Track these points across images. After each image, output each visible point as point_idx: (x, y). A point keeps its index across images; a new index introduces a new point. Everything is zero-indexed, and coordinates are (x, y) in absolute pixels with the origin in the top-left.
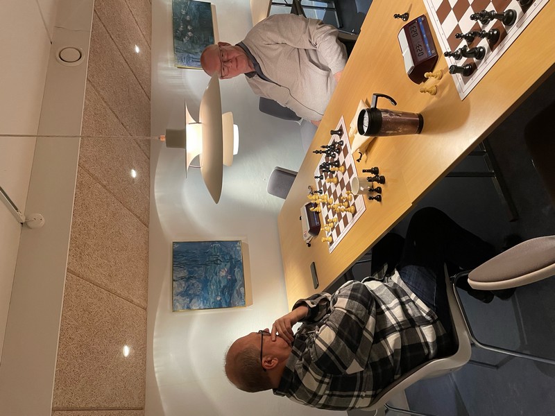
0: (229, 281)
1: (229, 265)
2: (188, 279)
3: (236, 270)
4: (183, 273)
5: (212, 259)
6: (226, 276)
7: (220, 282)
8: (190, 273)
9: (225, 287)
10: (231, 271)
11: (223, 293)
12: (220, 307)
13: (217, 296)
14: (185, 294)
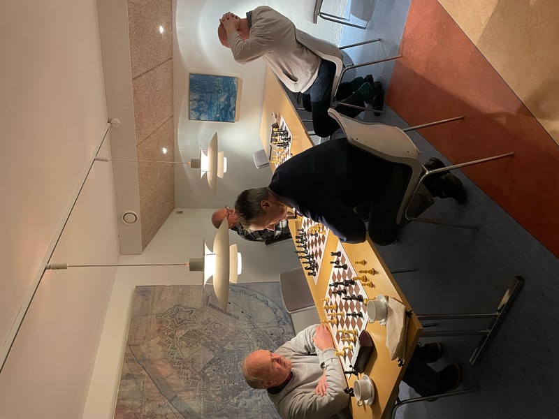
0: (225, 105)
1: (227, 94)
2: (199, 101)
3: (232, 98)
4: (196, 96)
5: (216, 89)
6: (224, 102)
7: (220, 105)
8: (200, 97)
9: (223, 109)
10: (228, 99)
11: (221, 113)
12: (219, 121)
13: (217, 114)
14: (197, 110)
